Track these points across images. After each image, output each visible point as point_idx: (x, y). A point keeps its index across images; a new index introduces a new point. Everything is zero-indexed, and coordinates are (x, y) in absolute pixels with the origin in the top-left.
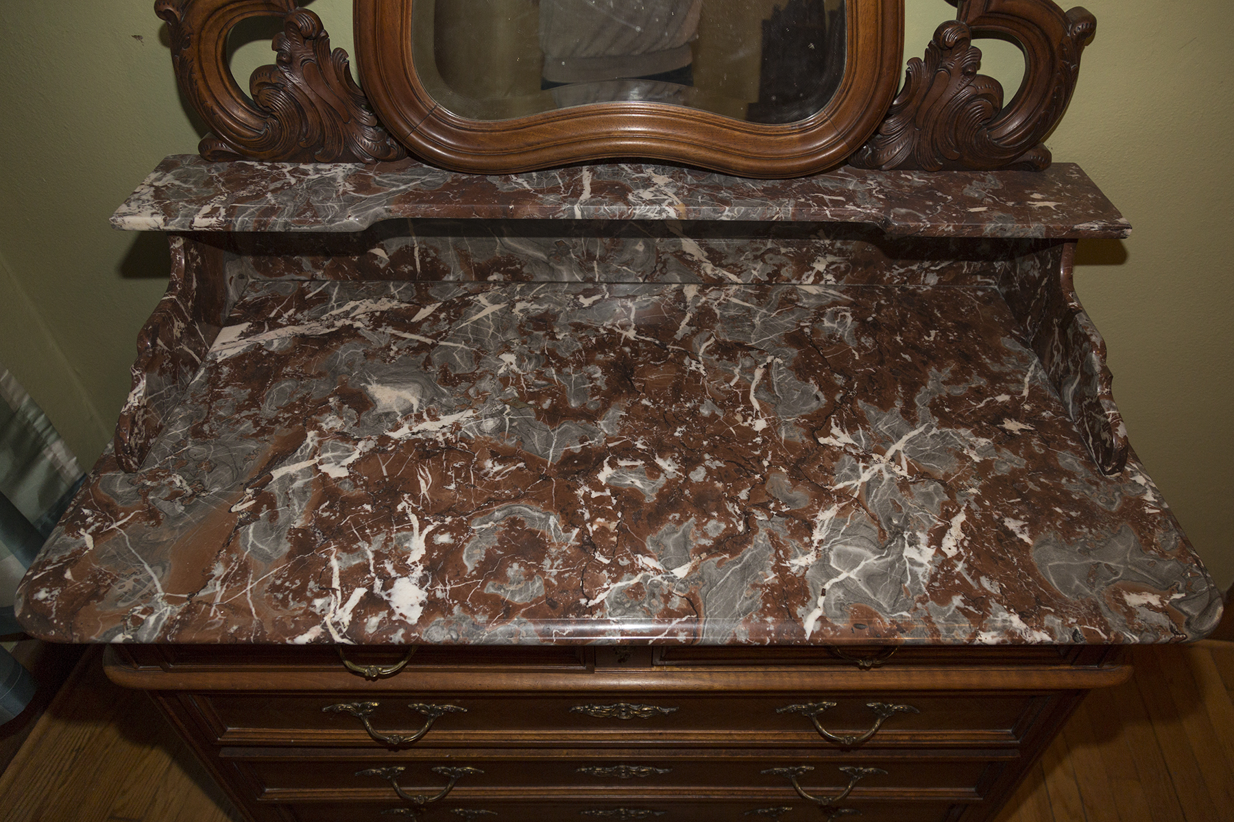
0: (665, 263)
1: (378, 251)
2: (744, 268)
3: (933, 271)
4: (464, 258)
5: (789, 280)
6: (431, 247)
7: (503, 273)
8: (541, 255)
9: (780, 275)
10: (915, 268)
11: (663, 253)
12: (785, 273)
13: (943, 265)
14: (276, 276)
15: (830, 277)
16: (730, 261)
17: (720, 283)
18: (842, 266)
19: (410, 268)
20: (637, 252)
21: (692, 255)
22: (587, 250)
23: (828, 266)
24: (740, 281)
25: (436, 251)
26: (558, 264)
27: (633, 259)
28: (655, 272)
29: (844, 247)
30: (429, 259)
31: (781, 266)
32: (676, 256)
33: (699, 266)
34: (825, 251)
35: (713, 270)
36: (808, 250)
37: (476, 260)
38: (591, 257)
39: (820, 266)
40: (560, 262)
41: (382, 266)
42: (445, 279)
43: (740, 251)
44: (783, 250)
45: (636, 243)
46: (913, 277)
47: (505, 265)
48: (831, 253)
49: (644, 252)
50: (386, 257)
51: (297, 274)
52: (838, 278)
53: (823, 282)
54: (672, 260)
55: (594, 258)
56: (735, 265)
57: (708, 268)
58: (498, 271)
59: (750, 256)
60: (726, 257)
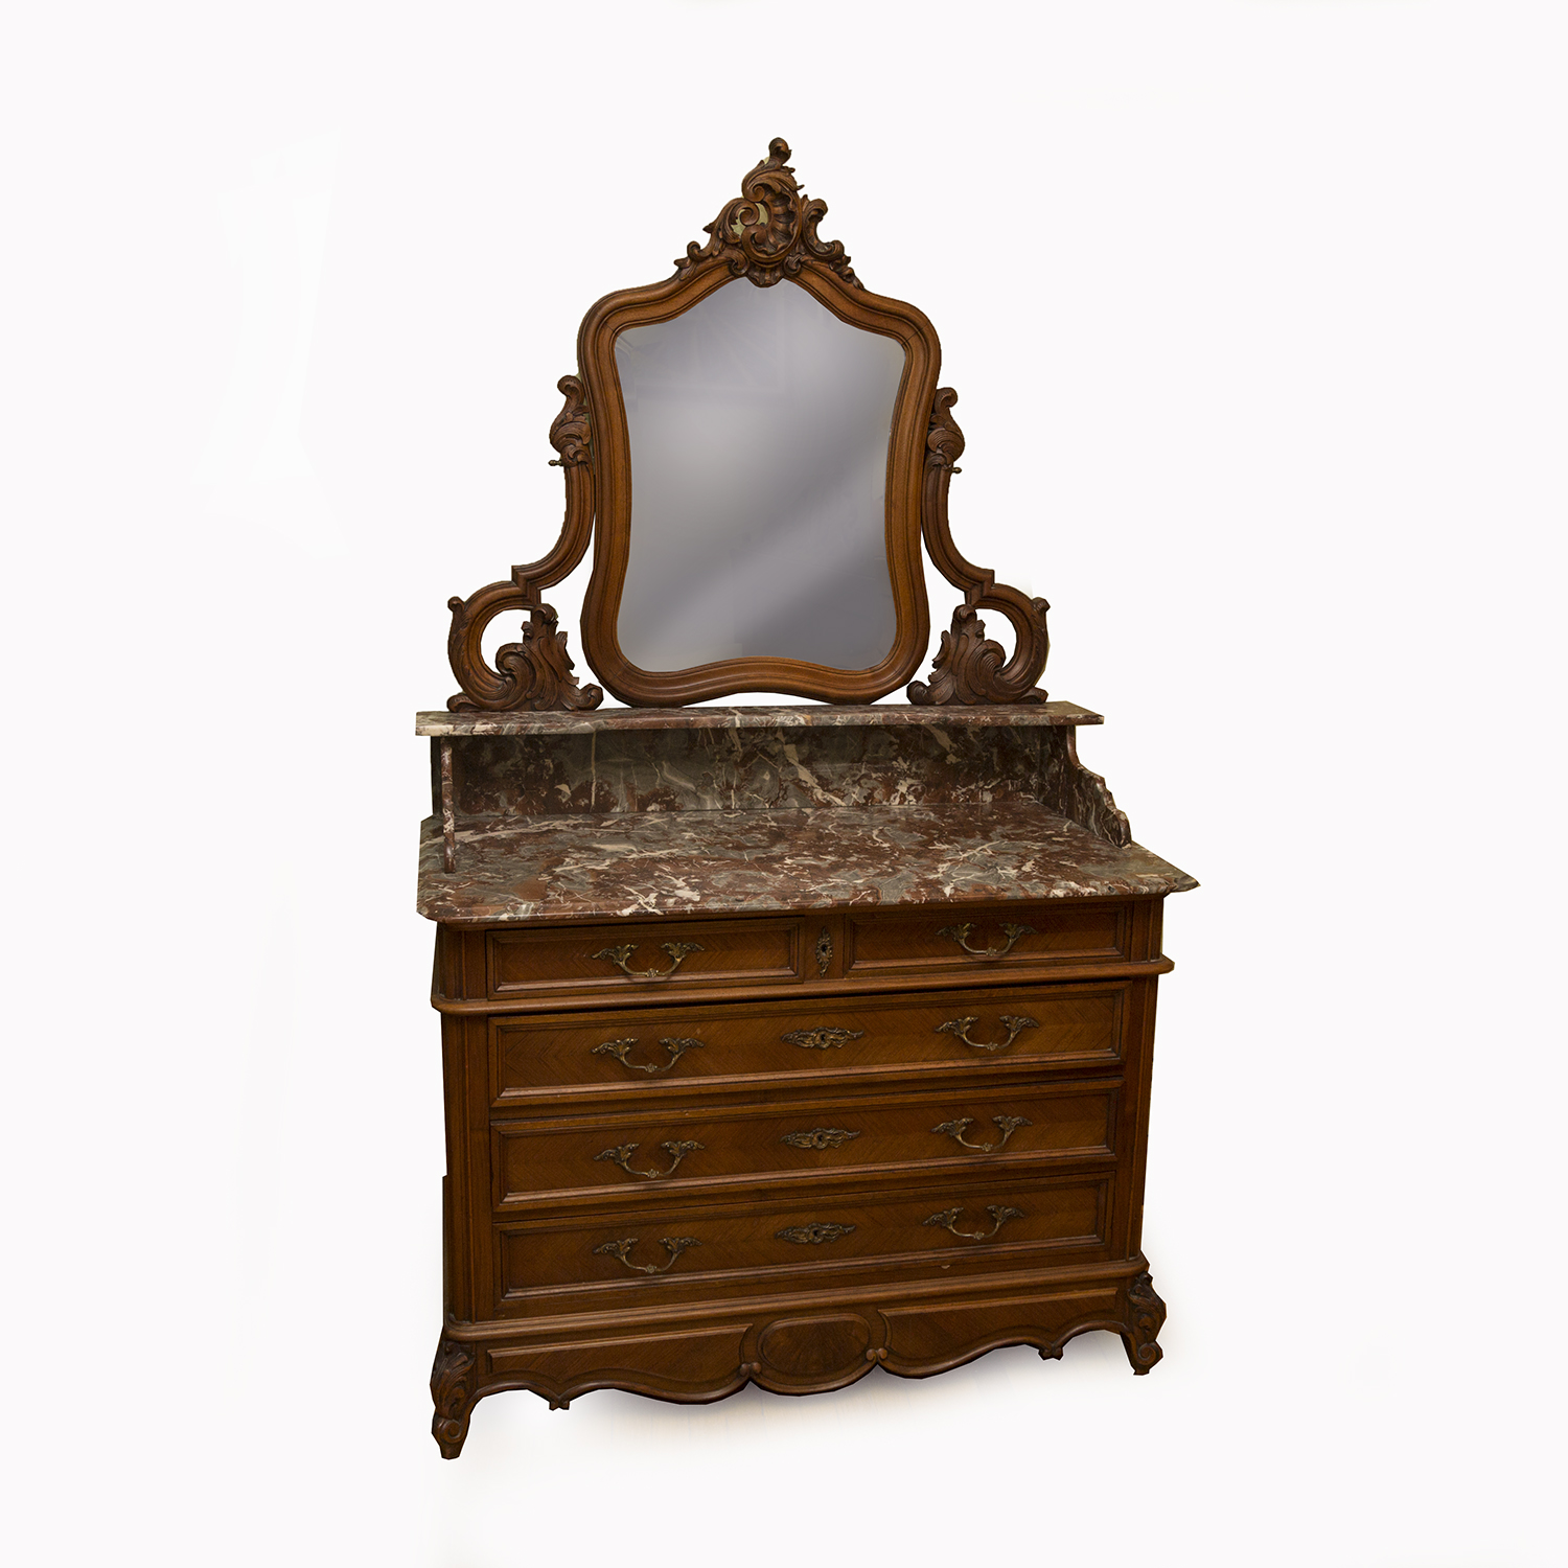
0: (786, 790)
1: (564, 788)
2: (846, 792)
3: (987, 790)
4: (630, 789)
5: (881, 802)
6: (606, 782)
7: (660, 803)
8: (690, 786)
9: (874, 797)
10: (973, 787)
11: (784, 781)
12: (878, 795)
13: (993, 784)
14: (476, 813)
15: (911, 798)
16: (835, 786)
17: (828, 805)
18: (919, 787)
19: (587, 801)
20: (765, 780)
21: (806, 782)
22: (727, 781)
23: (908, 788)
24: (843, 804)
25: (610, 785)
26: (703, 793)
27: (761, 788)
28: (778, 798)
29: (919, 772)
30: (602, 793)
31: (873, 789)
32: (794, 784)
33: (812, 792)
34: (905, 775)
35: (823, 795)
36: (892, 775)
37: (640, 792)
38: (729, 787)
39: (903, 789)
40: (705, 792)
41: (564, 800)
42: (613, 811)
43: (842, 777)
44: (874, 776)
45: (763, 773)
46: (973, 795)
47: (662, 796)
48: (909, 776)
49: (770, 781)
50: (569, 792)
51: (493, 810)
52: (918, 798)
53: (906, 803)
54: (791, 786)
55: (732, 788)
56: (839, 790)
57: (819, 793)
58: (656, 802)
59: (850, 781)
60: (832, 783)
